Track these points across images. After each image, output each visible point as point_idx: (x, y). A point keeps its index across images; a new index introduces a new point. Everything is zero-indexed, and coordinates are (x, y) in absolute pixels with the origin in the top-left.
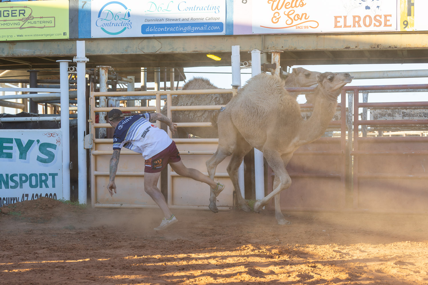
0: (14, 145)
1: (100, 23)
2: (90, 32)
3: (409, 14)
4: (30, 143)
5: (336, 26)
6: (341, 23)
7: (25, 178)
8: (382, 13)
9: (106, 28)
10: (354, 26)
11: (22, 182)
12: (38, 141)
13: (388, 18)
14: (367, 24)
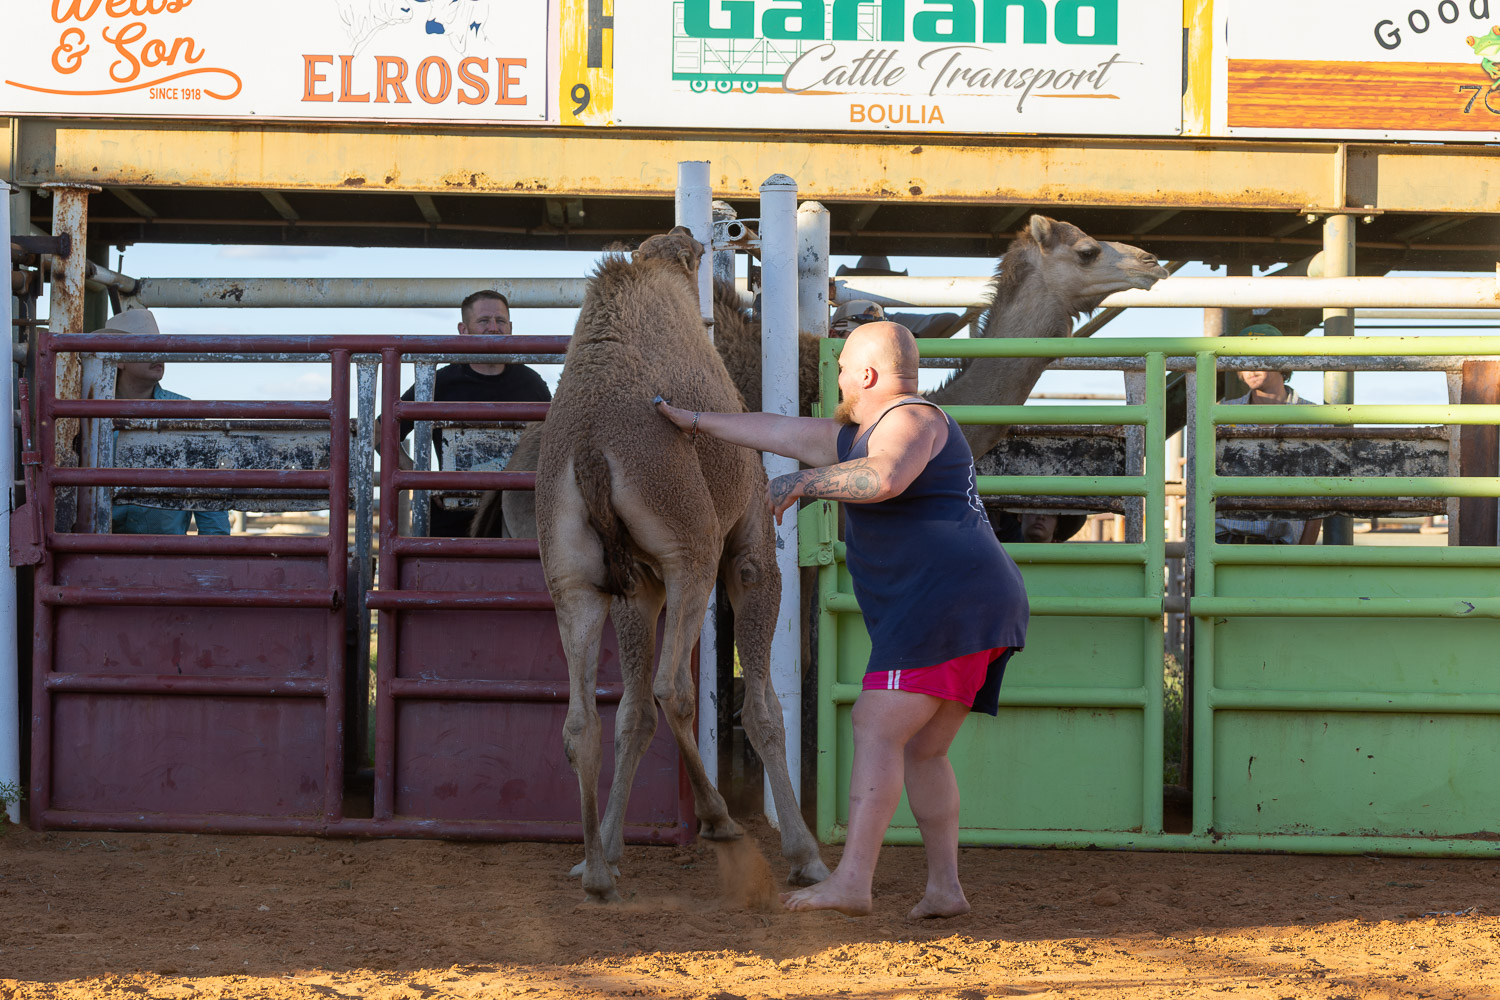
3: (595, 60)
5: (310, 95)
6: (332, 84)
8: (492, 52)
10: (382, 97)
13: (514, 71)
14: (434, 90)
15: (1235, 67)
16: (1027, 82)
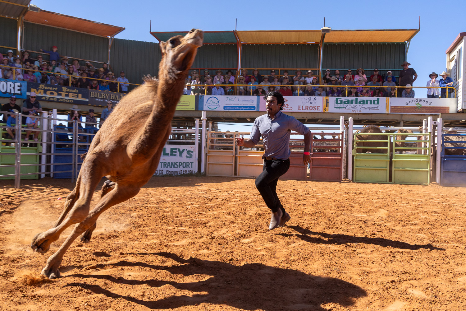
0: (177, 151)
1: (207, 105)
2: (203, 108)
3: (327, 106)
4: (183, 150)
5: (299, 110)
6: (301, 108)
7: (181, 164)
8: (317, 106)
9: (209, 107)
10: (306, 110)
11: (180, 165)
12: (186, 150)
13: (319, 107)
14: (311, 109)
15: (391, 106)
16: (370, 108)
